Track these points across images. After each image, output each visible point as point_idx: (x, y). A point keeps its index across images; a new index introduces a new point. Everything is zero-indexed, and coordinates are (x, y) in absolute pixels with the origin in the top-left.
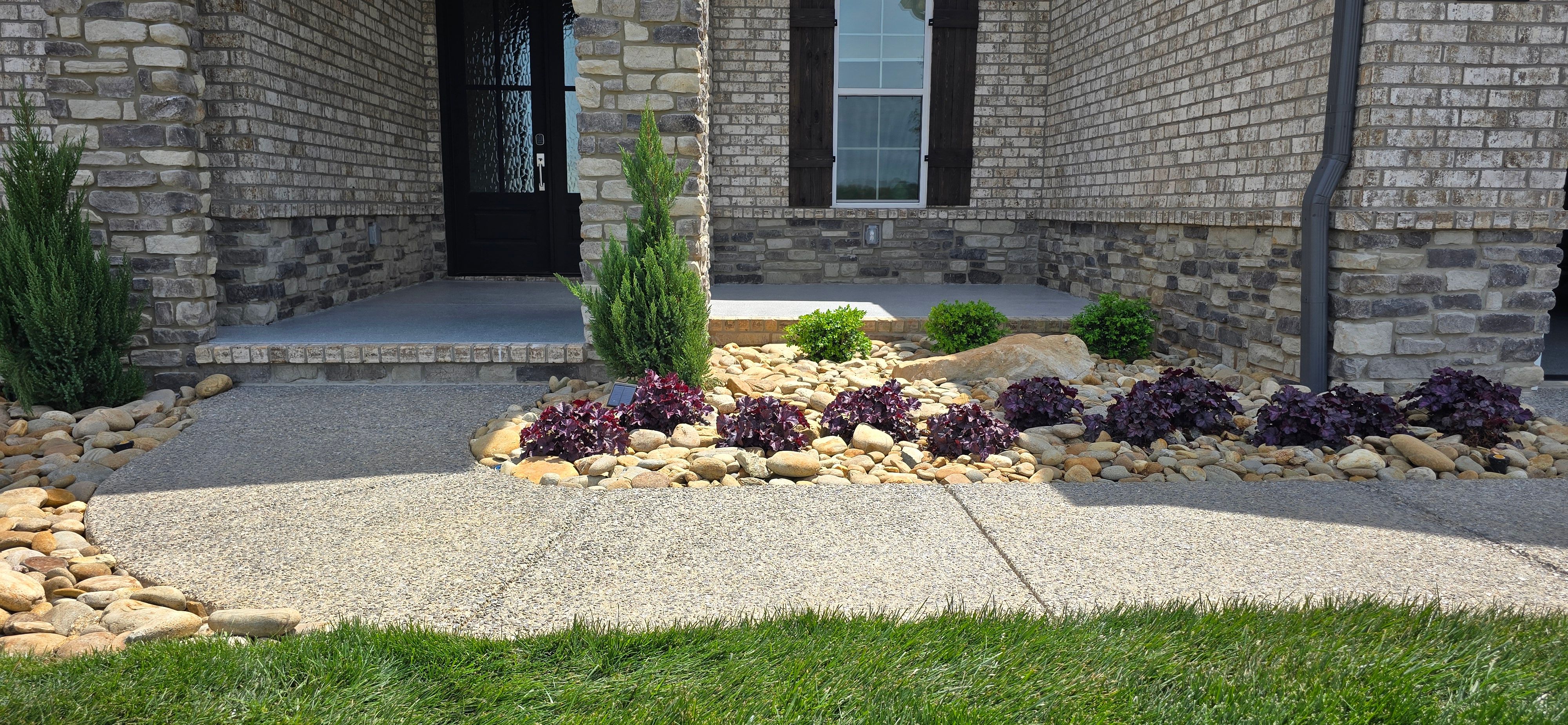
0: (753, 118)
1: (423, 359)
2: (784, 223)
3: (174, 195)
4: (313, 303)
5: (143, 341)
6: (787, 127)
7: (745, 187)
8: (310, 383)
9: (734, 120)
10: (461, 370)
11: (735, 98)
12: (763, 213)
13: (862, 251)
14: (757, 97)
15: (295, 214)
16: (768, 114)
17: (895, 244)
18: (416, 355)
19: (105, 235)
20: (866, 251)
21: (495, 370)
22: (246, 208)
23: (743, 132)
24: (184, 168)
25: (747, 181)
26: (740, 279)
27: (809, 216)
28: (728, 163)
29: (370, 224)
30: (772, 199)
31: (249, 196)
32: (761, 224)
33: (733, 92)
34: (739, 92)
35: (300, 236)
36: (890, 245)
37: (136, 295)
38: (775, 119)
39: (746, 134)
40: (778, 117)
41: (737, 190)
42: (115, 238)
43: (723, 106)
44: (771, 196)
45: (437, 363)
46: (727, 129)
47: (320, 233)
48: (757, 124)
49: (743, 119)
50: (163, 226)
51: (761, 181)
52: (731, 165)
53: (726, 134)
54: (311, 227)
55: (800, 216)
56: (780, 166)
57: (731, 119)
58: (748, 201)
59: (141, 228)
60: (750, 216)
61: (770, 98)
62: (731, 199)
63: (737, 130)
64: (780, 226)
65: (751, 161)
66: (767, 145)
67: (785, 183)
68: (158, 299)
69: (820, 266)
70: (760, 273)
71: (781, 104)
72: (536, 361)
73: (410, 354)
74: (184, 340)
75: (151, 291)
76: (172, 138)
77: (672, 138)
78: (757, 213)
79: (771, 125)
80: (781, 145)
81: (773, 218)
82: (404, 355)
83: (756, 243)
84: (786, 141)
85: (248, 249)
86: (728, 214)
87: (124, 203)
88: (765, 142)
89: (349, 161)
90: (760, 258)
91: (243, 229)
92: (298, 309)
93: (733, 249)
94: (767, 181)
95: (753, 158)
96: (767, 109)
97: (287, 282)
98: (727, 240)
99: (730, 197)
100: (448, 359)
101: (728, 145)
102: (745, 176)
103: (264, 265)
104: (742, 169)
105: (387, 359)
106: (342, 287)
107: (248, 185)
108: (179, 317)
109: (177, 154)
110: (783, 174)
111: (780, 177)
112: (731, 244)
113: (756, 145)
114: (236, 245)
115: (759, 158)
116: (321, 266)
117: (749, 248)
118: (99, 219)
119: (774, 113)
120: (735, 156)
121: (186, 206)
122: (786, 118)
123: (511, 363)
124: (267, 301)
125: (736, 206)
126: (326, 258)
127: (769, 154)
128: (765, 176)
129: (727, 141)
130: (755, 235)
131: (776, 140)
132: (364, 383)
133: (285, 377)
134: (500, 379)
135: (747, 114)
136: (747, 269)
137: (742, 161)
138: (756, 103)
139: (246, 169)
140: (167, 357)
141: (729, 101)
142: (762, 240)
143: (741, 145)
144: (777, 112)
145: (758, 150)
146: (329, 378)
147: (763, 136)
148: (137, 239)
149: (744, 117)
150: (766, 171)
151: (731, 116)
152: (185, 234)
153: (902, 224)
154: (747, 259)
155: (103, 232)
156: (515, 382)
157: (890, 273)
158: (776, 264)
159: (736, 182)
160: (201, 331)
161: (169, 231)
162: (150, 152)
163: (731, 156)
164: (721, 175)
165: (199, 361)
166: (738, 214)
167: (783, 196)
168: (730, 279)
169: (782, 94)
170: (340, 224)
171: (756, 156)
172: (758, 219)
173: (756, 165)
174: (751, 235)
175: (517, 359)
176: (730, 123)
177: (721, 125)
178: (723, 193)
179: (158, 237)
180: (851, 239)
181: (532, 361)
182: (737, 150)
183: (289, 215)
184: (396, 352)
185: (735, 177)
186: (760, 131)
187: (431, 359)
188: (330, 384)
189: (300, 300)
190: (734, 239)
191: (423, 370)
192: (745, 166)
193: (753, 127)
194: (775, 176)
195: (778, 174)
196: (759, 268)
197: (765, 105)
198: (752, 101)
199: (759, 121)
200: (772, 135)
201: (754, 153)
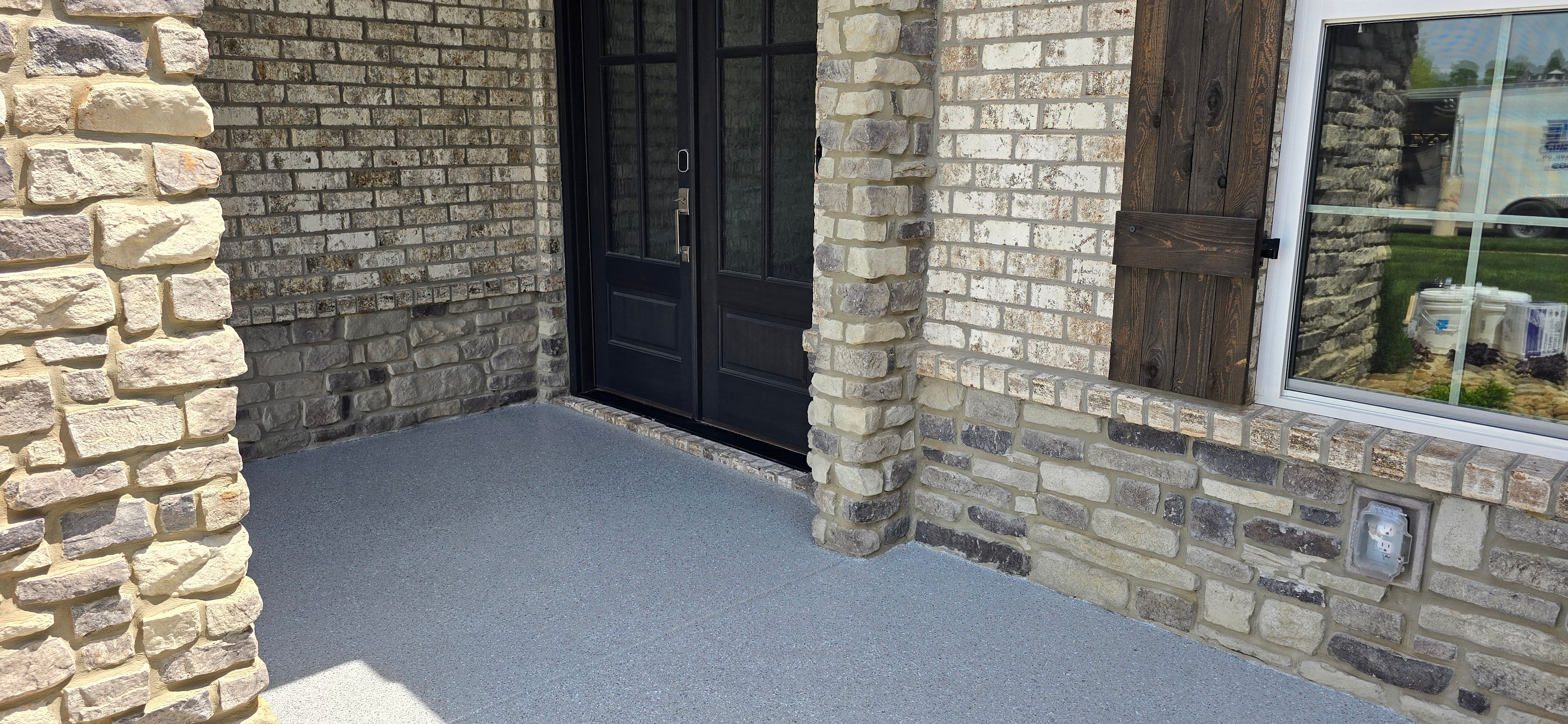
0: (1030, 111)
2: (1092, 427)
6: (1122, 140)
7: (1001, 306)
9: (987, 121)
11: (992, 58)
12: (1032, 387)
13: (1338, 582)
14: (1047, 51)
16: (1071, 100)
17: (1482, 594)
20: (1356, 587)
23: (1005, 154)
25: (1008, 289)
27: (1158, 423)
28: (965, 237)
30: (1067, 350)
32: (1030, 414)
33: (987, 40)
34: (1003, 39)
36: (1462, 593)
38: (1090, 116)
39: (1013, 160)
40: (1099, 107)
41: (983, 310)
43: (963, 82)
44: (1065, 340)
46: (969, 145)
48: (1043, 130)
49: (1006, 116)
51: (1042, 296)
52: (973, 244)
53: (966, 160)
55: (1133, 417)
56: (1094, 256)
57: (978, 117)
58: (1004, 346)
60: (999, 388)
61: (1080, 51)
62: (968, 335)
63: (990, 146)
64: (1078, 432)
65: (1018, 234)
66: (1062, 193)
67: (1106, 309)
69: (1188, 581)
70: (1023, 545)
71: (1112, 66)
78: (1020, 383)
79: (1079, 134)
80: (1102, 195)
81: (1056, 407)
83: (1018, 465)
84: (1115, 181)
86: (952, 371)
88: (1061, 183)
90: (1025, 506)
93: (965, 465)
94: (1059, 296)
95: (1025, 228)
96: (1072, 86)
98: (947, 437)
99: (966, 328)
101: (968, 188)
102: (1005, 275)
104: (999, 256)
110: (1099, 280)
111: (1093, 289)
112: (957, 450)
113: (1035, 191)
115: (1041, 229)
117: (999, 472)
119: (1089, 95)
120: (981, 218)
122: (1122, 110)
125: (972, 355)
127: (1067, 221)
128: (1053, 280)
129: (965, 177)
130: (1017, 441)
131: (1088, 179)
135: (1021, 101)
136: (992, 525)
137: (1000, 233)
138: (1043, 67)
141: (975, 67)
142: (1030, 459)
143: (997, 190)
144: (1098, 91)
145: (1039, 207)
147: (1055, 165)
149: (1009, 108)
150: (1058, 267)
151: (978, 106)
153: (1524, 530)
154: (994, 500)
158: (1066, 537)
159: (982, 289)
163: (975, 219)
164: (948, 268)
166: (971, 377)
167: (1097, 346)
168: (945, 538)
169: (1115, 34)
171: (1034, 223)
172: (1020, 401)
173: (1032, 248)
174: (1005, 437)
176: (976, 129)
177: (954, 133)
178: (950, 315)
180: (1302, 529)
182: (988, 203)
185: (980, 275)
186: (1048, 149)
192: (1005, 248)
193: (1030, 139)
194: (1079, 287)
195: (1088, 278)
196: (1022, 533)
197: (1064, 72)
198: (1032, 62)
199: (1048, 121)
200: (1079, 161)
201: (1028, 213)
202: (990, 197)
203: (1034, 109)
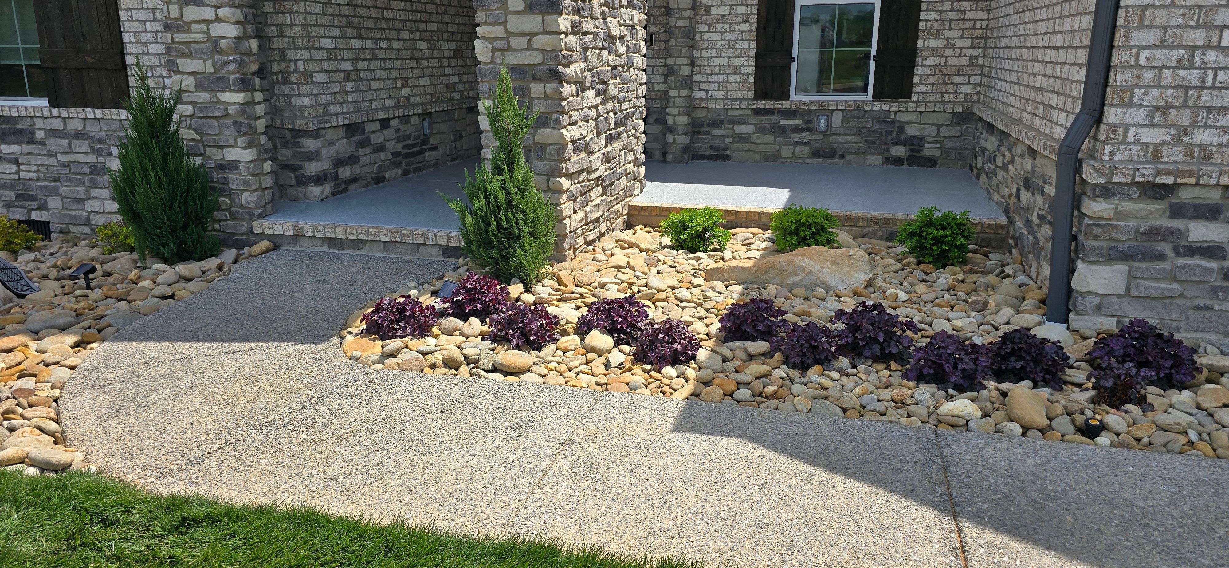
0: (727, 26)
1: (383, 238)
2: (749, 112)
3: (236, 122)
4: (366, 182)
5: (226, 216)
6: (755, 33)
7: (719, 83)
8: (318, 249)
9: (712, 29)
10: (408, 247)
11: (714, 10)
12: (732, 104)
13: (813, 137)
14: (731, 9)
15: (347, 122)
16: (739, 23)
17: (842, 131)
18: (379, 236)
19: (201, 147)
20: (817, 137)
21: (429, 249)
22: (304, 122)
23: (719, 38)
24: (242, 104)
25: (721, 78)
26: (711, 157)
27: (769, 107)
28: (706, 64)
29: (424, 120)
30: (740, 93)
31: (306, 114)
32: (730, 113)
33: (712, 6)
34: (717, 5)
35: (353, 136)
36: (838, 132)
37: (221, 186)
38: (745, 27)
39: (721, 40)
40: (748, 25)
41: (713, 85)
42: (207, 149)
43: (704, 17)
44: (739, 90)
45: (391, 242)
46: (706, 36)
47: (374, 132)
48: (731, 31)
49: (719, 27)
50: (233, 143)
51: (732, 78)
52: (709, 65)
53: (706, 40)
54: (364, 129)
55: (762, 107)
56: (748, 65)
57: (709, 28)
58: (721, 94)
59: (220, 144)
60: (721, 106)
61: (742, 10)
62: (707, 93)
63: (714, 36)
64: (745, 115)
65: (724, 61)
66: (737, 49)
67: (752, 79)
68: (232, 189)
69: (777, 148)
70: (728, 152)
71: (751, 14)
72: (453, 245)
73: (375, 235)
74: (248, 217)
75: (228, 184)
76: (234, 85)
77: (542, 85)
78: (727, 104)
79: (742, 32)
80: (749, 48)
81: (740, 109)
82: (371, 235)
83: (726, 129)
84: (753, 44)
85: (307, 150)
86: (703, 105)
87: (211, 127)
88: (737, 46)
89: (405, 76)
90: (728, 140)
91: (303, 136)
92: (352, 187)
93: (708, 133)
94: (737, 78)
95: (726, 59)
96: (740, 19)
97: (341, 170)
98: (702, 126)
99: (707, 91)
100: (398, 240)
101: (707, 49)
102: (720, 74)
103: (318, 161)
104: (717, 68)
105: (361, 237)
106: (396, 167)
107: (306, 106)
108: (244, 202)
109: (237, 95)
110: (750, 72)
111: (747, 74)
112: (706, 129)
113: (729, 48)
114: (300, 147)
115: (731, 59)
116: (376, 155)
117: (720, 132)
118: (198, 137)
119: (745, 22)
120: (711, 58)
121: (244, 130)
122: (755, 26)
123: (437, 245)
124: (321, 185)
125: (710, 99)
126: (380, 148)
127: (739, 56)
128: (735, 73)
129: (706, 45)
130: (725, 122)
131: (745, 44)
132: (350, 252)
133: (305, 244)
134: (432, 255)
135: (723, 23)
136: (718, 149)
137: (718, 61)
138: (730, 14)
139: (305, 96)
140: (239, 227)
141: (708, 13)
142: (731, 126)
143: (717, 49)
144: (747, 20)
145: (730, 53)
146: (330, 247)
147: (735, 41)
148: (220, 150)
149: (720, 25)
150: (737, 70)
151: (709, 25)
152: (245, 148)
153: (849, 114)
154: (718, 141)
155: (201, 145)
156: (441, 258)
157: (837, 156)
158: (741, 146)
159: (712, 79)
160: (258, 211)
161: (235, 146)
162: (223, 94)
163: (709, 58)
164: (700, 73)
165: (255, 231)
166: (712, 105)
167: (750, 90)
168: (703, 157)
169: (751, 5)
170: (394, 123)
171: (729, 58)
172: (727, 109)
173: (729, 65)
174: (722, 122)
175: (441, 242)
176: (709, 31)
177: (701, 33)
178: (701, 88)
179: (230, 149)
180: (804, 126)
181: (450, 244)
182: (714, 53)
183: (341, 123)
184: (366, 233)
185: (711, 74)
186: (733, 36)
187: (388, 239)
188: (331, 251)
189: (354, 180)
190: (709, 125)
191: (384, 245)
192: (720, 66)
193: (727, 34)
194: (744, 74)
195: (746, 72)
196: (728, 149)
197: (737, 15)
198: (727, 12)
199: (733, 29)
200: (742, 40)
201: (727, 55)
202: (714, 51)
203: (728, 25)
